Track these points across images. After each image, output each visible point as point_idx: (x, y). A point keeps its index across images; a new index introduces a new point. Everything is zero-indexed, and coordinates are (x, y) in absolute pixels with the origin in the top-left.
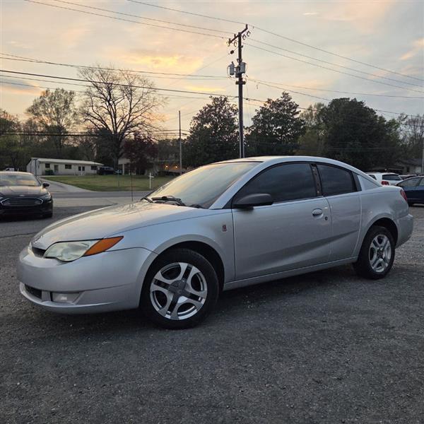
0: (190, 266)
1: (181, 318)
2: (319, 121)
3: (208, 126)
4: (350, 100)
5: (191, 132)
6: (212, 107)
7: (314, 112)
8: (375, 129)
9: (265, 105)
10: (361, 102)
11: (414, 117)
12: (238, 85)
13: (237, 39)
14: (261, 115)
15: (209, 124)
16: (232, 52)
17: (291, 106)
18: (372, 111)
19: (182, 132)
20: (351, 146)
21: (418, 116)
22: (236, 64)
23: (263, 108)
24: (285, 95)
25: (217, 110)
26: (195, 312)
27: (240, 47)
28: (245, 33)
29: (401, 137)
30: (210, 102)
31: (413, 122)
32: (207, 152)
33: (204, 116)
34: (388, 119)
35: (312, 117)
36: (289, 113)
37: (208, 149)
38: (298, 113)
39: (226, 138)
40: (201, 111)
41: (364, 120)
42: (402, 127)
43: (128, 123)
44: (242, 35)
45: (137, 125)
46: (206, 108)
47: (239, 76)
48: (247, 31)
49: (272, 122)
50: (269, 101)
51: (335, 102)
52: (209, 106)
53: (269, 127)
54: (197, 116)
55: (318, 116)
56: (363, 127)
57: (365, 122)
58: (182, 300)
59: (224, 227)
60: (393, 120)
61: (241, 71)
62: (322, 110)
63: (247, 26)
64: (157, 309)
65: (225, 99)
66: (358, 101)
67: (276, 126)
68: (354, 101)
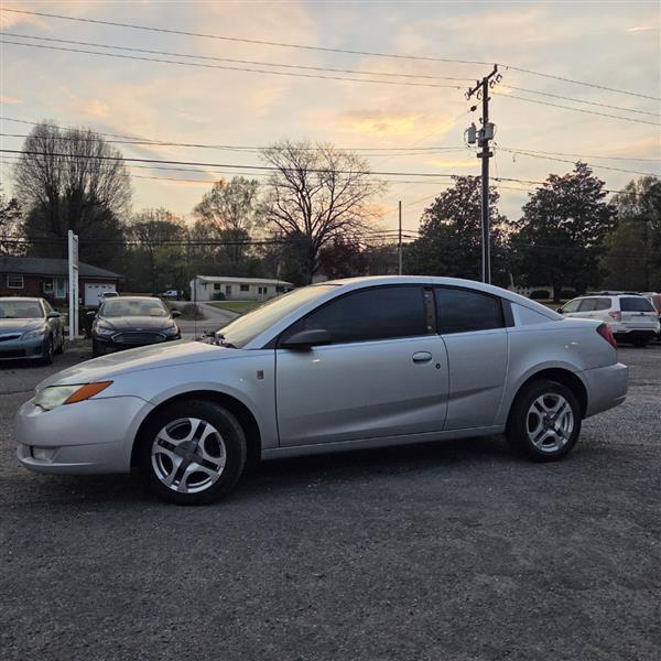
0: (204, 422)
1: (191, 491)
3: (448, 222)
5: (421, 232)
6: (456, 192)
7: (638, 192)
9: (546, 185)
12: (481, 159)
13: (481, 88)
14: (539, 202)
15: (451, 219)
16: (474, 109)
19: (403, 233)
22: (479, 126)
23: (541, 190)
24: (581, 166)
25: (464, 197)
26: (210, 484)
27: (486, 100)
28: (493, 78)
30: (453, 185)
33: (442, 208)
35: (634, 201)
37: (445, 258)
38: (604, 195)
40: (437, 200)
43: (328, 221)
44: (490, 80)
45: (340, 225)
46: (446, 195)
47: (484, 144)
48: (496, 74)
50: (552, 178)
52: (451, 191)
53: (552, 220)
54: (431, 208)
58: (193, 467)
59: (261, 374)
61: (486, 137)
63: (496, 67)
64: (161, 477)
67: (565, 218)
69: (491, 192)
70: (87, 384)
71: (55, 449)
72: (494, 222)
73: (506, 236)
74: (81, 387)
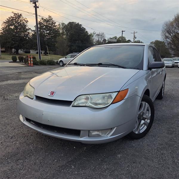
1: (141, 132)
2: (63, 31)
3: (12, 27)
4: (76, 23)
5: (3, 30)
6: (14, 18)
8: (86, 37)
9: (41, 20)
10: (81, 25)
11: (99, 33)
12: (34, 8)
14: (39, 25)
15: (13, 26)
17: (52, 22)
18: (85, 29)
20: (78, 43)
21: (100, 33)
24: (50, 17)
25: (17, 20)
26: (146, 127)
29: (94, 41)
30: (13, 15)
31: (98, 35)
32: (14, 41)
33: (10, 22)
34: (89, 33)
35: (60, 29)
36: (52, 25)
37: (13, 39)
38: (56, 26)
39: (22, 34)
40: (7, 19)
41: (82, 32)
42: (94, 37)
46: (10, 18)
47: (35, 3)
49: (45, 29)
51: (70, 23)
52: (12, 17)
53: (43, 31)
54: (5, 21)
55: (63, 29)
56: (82, 35)
60: (91, 34)
61: (36, 1)
62: (65, 26)
65: (21, 15)
66: (80, 24)
67: (46, 31)
68: (78, 24)
69: (26, 20)
70: (119, 92)
71: (112, 129)
72: (27, 30)
73: (31, 34)
74: (117, 93)
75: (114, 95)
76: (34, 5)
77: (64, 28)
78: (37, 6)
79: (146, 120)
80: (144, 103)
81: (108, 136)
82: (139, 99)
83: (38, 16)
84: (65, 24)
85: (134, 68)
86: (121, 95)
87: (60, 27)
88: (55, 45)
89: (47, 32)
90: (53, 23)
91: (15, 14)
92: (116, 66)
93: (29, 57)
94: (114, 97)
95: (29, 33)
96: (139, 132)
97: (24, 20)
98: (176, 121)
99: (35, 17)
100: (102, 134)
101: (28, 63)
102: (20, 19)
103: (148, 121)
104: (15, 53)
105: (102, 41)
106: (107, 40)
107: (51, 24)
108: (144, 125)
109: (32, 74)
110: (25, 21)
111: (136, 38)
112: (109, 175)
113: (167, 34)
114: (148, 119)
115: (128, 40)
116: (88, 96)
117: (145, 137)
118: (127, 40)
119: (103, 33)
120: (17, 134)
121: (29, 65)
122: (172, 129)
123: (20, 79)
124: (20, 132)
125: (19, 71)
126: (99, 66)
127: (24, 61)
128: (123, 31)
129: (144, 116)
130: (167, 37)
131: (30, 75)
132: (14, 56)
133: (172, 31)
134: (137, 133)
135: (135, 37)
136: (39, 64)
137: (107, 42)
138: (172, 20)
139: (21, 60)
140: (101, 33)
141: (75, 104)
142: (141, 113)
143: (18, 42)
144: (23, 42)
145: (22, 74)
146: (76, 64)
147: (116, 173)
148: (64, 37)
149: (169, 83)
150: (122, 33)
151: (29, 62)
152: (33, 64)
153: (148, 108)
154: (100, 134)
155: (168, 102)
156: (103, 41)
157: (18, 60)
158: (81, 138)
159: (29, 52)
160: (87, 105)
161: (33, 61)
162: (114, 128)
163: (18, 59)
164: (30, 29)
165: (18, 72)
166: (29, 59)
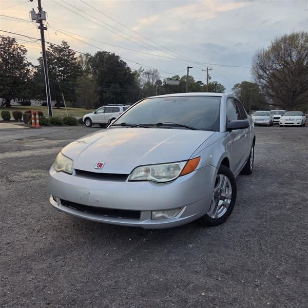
0: (224, 176)
2: (88, 66)
4: (110, 54)
7: (84, 60)
8: (128, 76)
9: (49, 49)
10: (118, 56)
11: (148, 71)
12: (39, 30)
17: (69, 52)
18: (125, 63)
20: (114, 87)
21: (150, 70)
24: (64, 43)
25: (7, 49)
26: (225, 210)
29: (141, 83)
31: (148, 73)
34: (133, 71)
35: (82, 63)
36: (68, 58)
38: (75, 59)
39: (17, 74)
41: (120, 69)
42: (141, 77)
47: (40, 22)
49: (56, 64)
50: (52, 46)
51: (99, 54)
53: (53, 68)
55: (87, 63)
56: (121, 74)
57: (121, 71)
60: (136, 71)
62: (90, 59)
66: (116, 55)
67: (59, 67)
68: (113, 55)
69: (22, 48)
70: (188, 160)
71: (180, 208)
72: (25, 65)
73: (33, 73)
74: (186, 162)
75: (182, 165)
76: (39, 25)
77: (89, 61)
78: (45, 26)
79: (226, 200)
80: (221, 176)
81: (177, 218)
82: (214, 170)
83: (46, 44)
84: (90, 55)
85: (207, 130)
86: (191, 165)
87: (82, 60)
88: (75, 90)
89: (61, 69)
90: (70, 54)
91: (3, 38)
92: (182, 126)
93: (32, 112)
94: (182, 168)
95: (28, 71)
96: (216, 216)
97: (20, 49)
98: (268, 202)
99: (41, 45)
100: (169, 216)
101: (31, 123)
102: (12, 47)
103: (229, 201)
104: (5, 106)
105: (154, 84)
106: (162, 81)
107: (67, 55)
108: (223, 207)
109: (41, 141)
110: (22, 50)
111: (210, 79)
112: (180, 266)
113: (261, 72)
114: (228, 199)
115: (198, 82)
116: (149, 166)
117: (225, 224)
118: (196, 81)
119: (156, 71)
120: (45, 227)
121: (33, 125)
122: (261, 213)
123: (25, 150)
124: (47, 224)
125: (19, 136)
126: (158, 127)
127: (22, 119)
128: (188, 68)
129: (223, 195)
130: (260, 77)
131: (38, 142)
132: (5, 110)
133: (269, 66)
134: (214, 217)
135: (209, 77)
136: (49, 124)
137: (162, 85)
138: (268, 49)
139: (18, 117)
140: (152, 70)
141: (132, 178)
142: (218, 190)
143: (10, 87)
144: (18, 86)
145: (25, 141)
146: (124, 125)
147: (188, 263)
148: (90, 76)
149: (262, 151)
150: (188, 71)
151: (33, 121)
152: (40, 125)
153: (227, 183)
154: (167, 216)
155: (259, 178)
156: (156, 83)
157: (12, 119)
158: (141, 221)
159: (29, 104)
160: (147, 178)
161: (39, 119)
162: (184, 207)
163: (12, 115)
164: (30, 64)
165: (16, 138)
166: (33, 116)
